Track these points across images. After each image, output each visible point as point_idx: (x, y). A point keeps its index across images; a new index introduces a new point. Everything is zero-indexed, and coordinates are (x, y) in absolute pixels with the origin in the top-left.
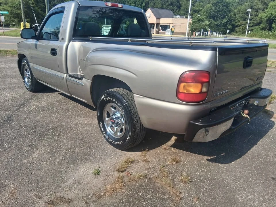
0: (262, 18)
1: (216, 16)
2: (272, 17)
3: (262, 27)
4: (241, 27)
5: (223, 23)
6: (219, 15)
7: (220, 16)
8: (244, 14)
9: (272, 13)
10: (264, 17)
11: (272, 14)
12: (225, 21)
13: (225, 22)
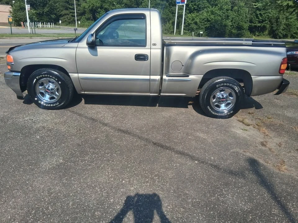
0: (85, 8)
1: (35, 4)
2: (94, 8)
3: (87, 17)
4: (66, 17)
5: (45, 12)
6: (39, 2)
7: (40, 4)
8: (65, 2)
9: (94, 3)
10: (87, 7)
11: (94, 5)
12: (46, 9)
13: (47, 11)
